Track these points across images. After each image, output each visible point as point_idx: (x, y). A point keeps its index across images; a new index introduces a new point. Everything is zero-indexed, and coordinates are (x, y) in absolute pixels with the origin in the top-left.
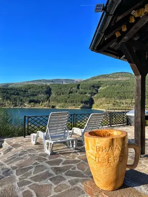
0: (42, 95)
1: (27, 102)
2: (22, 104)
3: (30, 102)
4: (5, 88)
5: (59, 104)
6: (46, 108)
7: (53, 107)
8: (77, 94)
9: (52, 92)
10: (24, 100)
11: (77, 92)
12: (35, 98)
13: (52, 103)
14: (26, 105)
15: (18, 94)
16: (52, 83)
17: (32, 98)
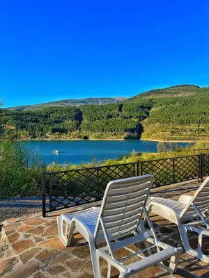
0: (70, 121)
1: (50, 132)
2: (42, 135)
3: (54, 131)
4: (19, 112)
5: (94, 134)
6: (76, 139)
7: (86, 138)
8: (119, 118)
9: (84, 116)
10: (45, 128)
11: (118, 115)
12: (61, 126)
13: (84, 133)
14: (48, 135)
15: (36, 121)
16: (83, 104)
17: (56, 126)
